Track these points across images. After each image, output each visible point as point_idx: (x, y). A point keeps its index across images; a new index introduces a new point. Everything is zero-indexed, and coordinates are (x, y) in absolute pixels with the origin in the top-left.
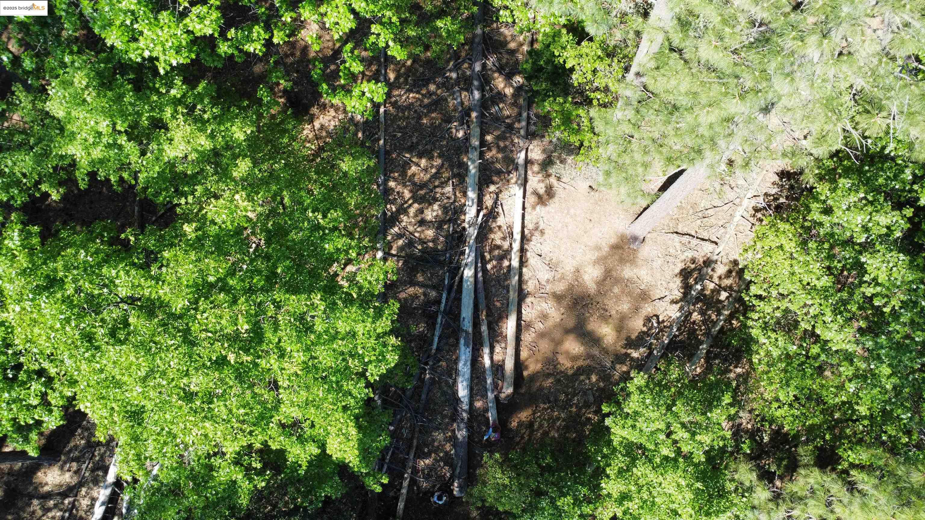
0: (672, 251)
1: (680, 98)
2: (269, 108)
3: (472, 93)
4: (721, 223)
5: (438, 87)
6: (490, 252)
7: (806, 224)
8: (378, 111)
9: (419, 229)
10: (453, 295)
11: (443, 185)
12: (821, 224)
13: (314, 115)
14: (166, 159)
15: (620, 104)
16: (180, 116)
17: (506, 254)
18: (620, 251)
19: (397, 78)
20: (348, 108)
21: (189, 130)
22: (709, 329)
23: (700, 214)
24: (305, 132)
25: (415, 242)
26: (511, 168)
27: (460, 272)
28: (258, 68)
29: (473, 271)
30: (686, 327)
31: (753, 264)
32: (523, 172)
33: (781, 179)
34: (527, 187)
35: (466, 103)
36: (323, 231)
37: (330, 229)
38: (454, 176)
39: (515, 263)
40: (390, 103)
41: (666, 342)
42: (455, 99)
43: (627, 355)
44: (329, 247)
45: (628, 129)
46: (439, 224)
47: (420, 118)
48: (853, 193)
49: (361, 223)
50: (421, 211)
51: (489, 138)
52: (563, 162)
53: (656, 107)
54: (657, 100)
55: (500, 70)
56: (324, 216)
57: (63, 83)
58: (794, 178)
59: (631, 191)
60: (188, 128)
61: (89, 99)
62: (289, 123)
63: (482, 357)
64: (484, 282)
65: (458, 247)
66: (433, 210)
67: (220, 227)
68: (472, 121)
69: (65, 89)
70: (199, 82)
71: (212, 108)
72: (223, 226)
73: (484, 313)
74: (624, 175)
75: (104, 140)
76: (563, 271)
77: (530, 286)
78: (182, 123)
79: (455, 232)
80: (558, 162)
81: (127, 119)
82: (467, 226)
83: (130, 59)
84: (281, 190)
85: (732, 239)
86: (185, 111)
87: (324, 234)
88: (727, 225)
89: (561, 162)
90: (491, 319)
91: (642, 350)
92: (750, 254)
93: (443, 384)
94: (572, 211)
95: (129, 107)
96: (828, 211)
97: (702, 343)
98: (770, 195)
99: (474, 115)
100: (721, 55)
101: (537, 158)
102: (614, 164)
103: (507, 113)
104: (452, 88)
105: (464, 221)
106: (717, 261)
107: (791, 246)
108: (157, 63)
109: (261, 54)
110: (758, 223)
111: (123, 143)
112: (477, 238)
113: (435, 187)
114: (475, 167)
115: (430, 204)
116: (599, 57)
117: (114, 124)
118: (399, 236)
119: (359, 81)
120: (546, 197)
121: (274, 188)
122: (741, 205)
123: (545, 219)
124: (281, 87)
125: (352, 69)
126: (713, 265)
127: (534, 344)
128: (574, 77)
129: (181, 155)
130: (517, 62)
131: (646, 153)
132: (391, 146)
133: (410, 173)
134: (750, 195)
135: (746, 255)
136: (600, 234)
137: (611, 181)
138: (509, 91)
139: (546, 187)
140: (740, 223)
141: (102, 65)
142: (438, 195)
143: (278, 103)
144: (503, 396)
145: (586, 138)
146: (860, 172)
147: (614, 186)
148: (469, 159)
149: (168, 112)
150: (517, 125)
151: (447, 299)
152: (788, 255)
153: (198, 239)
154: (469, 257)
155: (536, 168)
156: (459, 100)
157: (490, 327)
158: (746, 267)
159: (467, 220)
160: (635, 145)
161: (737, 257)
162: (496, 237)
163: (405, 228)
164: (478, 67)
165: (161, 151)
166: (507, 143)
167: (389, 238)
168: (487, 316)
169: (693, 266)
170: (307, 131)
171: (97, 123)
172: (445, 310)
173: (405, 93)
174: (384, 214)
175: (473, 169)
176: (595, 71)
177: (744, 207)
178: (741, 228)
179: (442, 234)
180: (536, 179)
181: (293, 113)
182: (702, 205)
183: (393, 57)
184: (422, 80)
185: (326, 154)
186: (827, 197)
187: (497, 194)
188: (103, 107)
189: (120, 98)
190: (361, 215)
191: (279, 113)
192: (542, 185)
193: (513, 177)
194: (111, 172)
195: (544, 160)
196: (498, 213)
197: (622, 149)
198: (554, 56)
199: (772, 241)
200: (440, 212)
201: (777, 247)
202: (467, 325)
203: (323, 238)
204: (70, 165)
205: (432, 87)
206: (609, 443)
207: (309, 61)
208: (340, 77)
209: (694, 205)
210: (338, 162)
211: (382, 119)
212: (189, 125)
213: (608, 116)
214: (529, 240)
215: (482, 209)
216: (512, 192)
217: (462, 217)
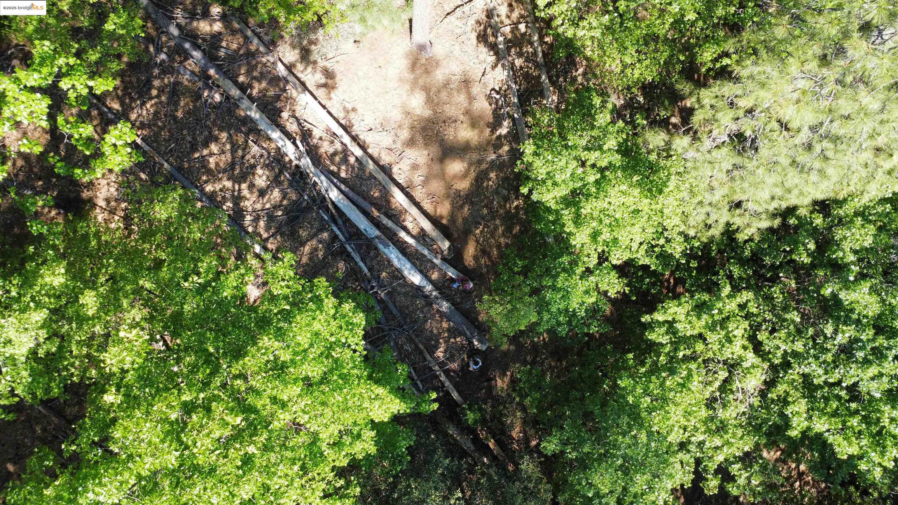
0: (458, 31)
3: (193, 57)
5: (162, 79)
6: (333, 163)
8: (139, 146)
9: (265, 201)
10: (340, 222)
11: (246, 150)
13: (91, 198)
14: (23, 359)
17: (345, 152)
19: (122, 104)
21: (14, 321)
22: (535, 63)
24: (99, 218)
25: (273, 212)
26: (282, 85)
27: (328, 200)
29: (335, 189)
30: (519, 77)
32: (295, 80)
34: (310, 88)
35: (197, 70)
36: (210, 286)
37: (214, 280)
38: (247, 135)
39: (358, 152)
40: (139, 128)
41: (516, 101)
42: (185, 75)
43: (499, 137)
46: (276, 181)
47: (174, 117)
49: (219, 241)
50: (251, 186)
51: (241, 79)
55: (194, 17)
60: (12, 320)
63: (406, 242)
64: (352, 189)
65: (307, 183)
66: (260, 176)
68: (217, 79)
72: (136, 366)
73: (373, 209)
76: (398, 123)
77: (386, 159)
79: (293, 175)
80: (313, 46)
82: (297, 162)
89: (315, 44)
90: (383, 210)
91: (505, 123)
93: (399, 289)
94: (360, 73)
97: (539, 77)
99: (212, 72)
101: (294, 58)
103: (234, 46)
104: (173, 68)
105: (291, 161)
106: (495, 7)
112: (314, 164)
113: (243, 157)
115: (254, 174)
118: (256, 220)
119: (100, 140)
120: (330, 82)
123: (347, 99)
125: (84, 136)
126: (495, 13)
127: (431, 196)
129: (32, 345)
132: (176, 161)
133: (212, 166)
136: (397, 71)
137: (370, 23)
138: (218, 27)
139: (323, 74)
142: (252, 161)
144: (446, 253)
148: (244, 110)
150: (252, 48)
151: (339, 229)
154: (323, 182)
155: (300, 67)
156: (189, 73)
157: (389, 217)
159: (293, 158)
162: (326, 148)
163: (254, 211)
164: (175, 32)
166: (260, 69)
167: (250, 229)
168: (379, 210)
169: (482, 27)
170: (100, 216)
172: (345, 238)
173: (142, 109)
174: (228, 216)
175: (255, 114)
179: (285, 186)
180: (309, 75)
183: (105, 92)
184: (144, 86)
185: (135, 219)
187: (294, 116)
192: (318, 75)
193: (292, 91)
195: (301, 55)
196: (309, 130)
200: (267, 173)
202: (373, 232)
205: (156, 83)
206: (548, 210)
210: (153, 216)
211: (147, 148)
212: (10, 316)
214: (351, 126)
215: (295, 139)
216: (304, 104)
217: (287, 159)
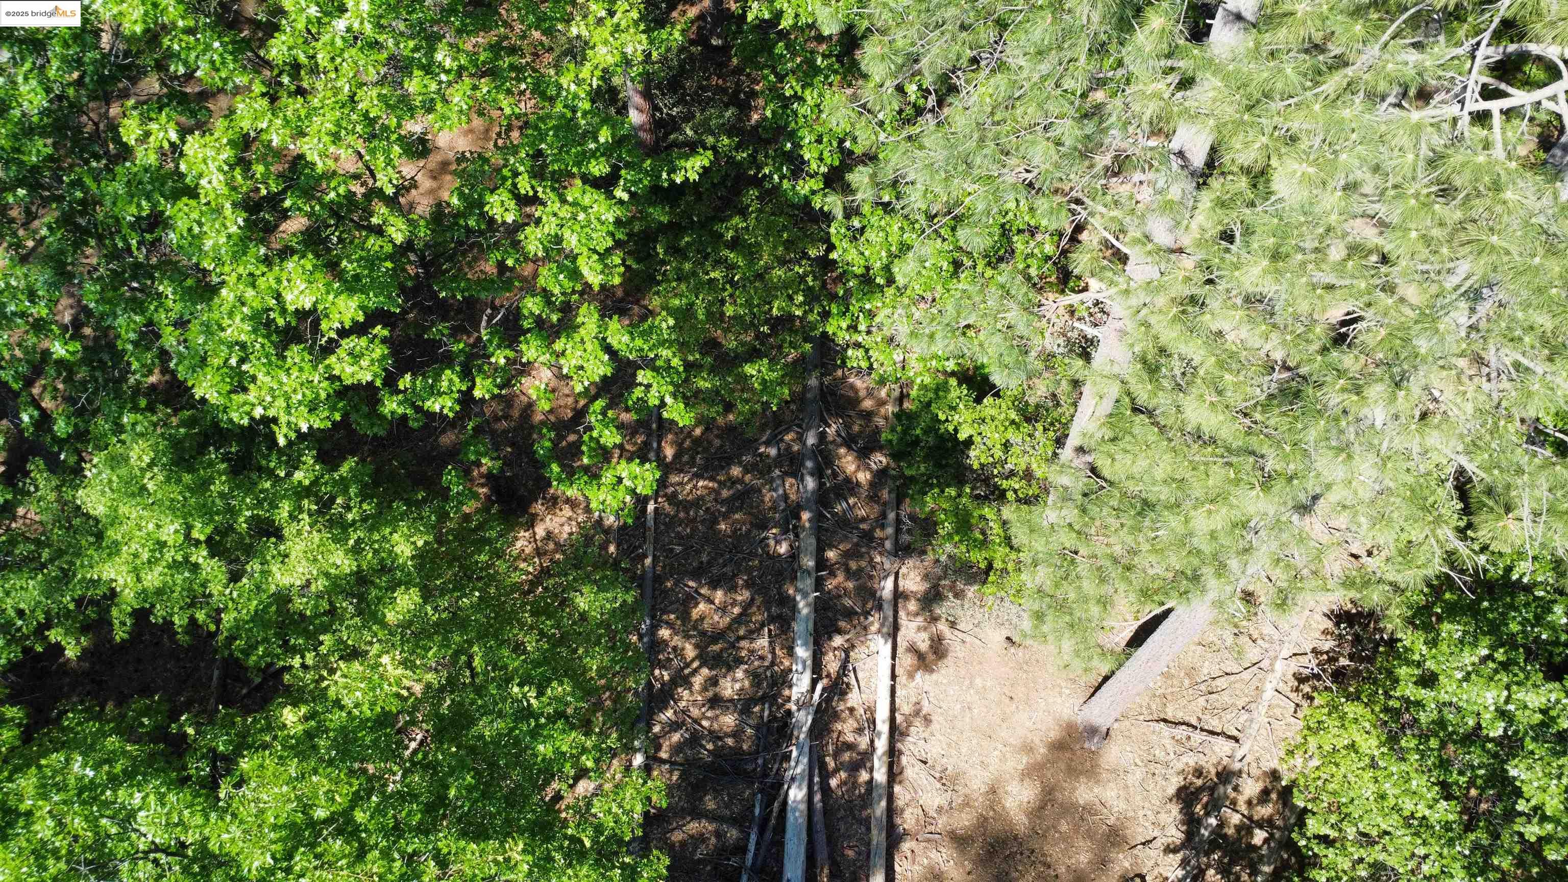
0: (1159, 754)
1: (1156, 489)
2: (461, 503)
3: (802, 480)
4: (1240, 704)
5: (746, 471)
6: (835, 756)
7: (1391, 703)
8: (644, 510)
9: (709, 714)
10: (768, 835)
11: (752, 635)
12: (1419, 704)
13: (537, 515)
14: (273, 589)
15: (1051, 499)
16: (305, 516)
17: (864, 759)
18: (1068, 755)
19: (676, 456)
20: (593, 505)
21: (317, 540)
23: (1203, 687)
24: (519, 544)
25: (703, 737)
26: (869, 605)
27: (782, 792)
28: (447, 439)
29: (805, 790)
31: (1305, 776)
32: (890, 613)
33: (1337, 624)
34: (899, 640)
35: (793, 497)
36: (537, 720)
37: (548, 718)
38: (772, 619)
39: (880, 776)
40: (665, 495)
42: (775, 490)
44: (543, 749)
45: (1068, 540)
46: (744, 705)
47: (715, 522)
48: (1467, 649)
49: (608, 703)
50: (713, 682)
51: (831, 554)
52: (959, 595)
53: (1115, 503)
54: (1116, 493)
55: (849, 442)
56: (540, 694)
57: (113, 458)
58: (1360, 624)
59: (1082, 647)
60: (316, 536)
61: (151, 486)
62: (492, 528)
64: (825, 811)
65: (779, 746)
66: (734, 680)
67: (349, 713)
68: (803, 527)
69: (112, 469)
70: (345, 459)
71: (361, 502)
72: (356, 712)
73: (826, 871)
74: (1067, 618)
75: (169, 556)
76: (967, 791)
77: (908, 820)
78: (307, 528)
79: (773, 718)
80: (950, 595)
81: (212, 520)
82: (794, 708)
83: (231, 421)
84: (470, 643)
85: (1263, 731)
86: (314, 507)
87: (538, 726)
88: (1253, 706)
89: (956, 596)
92: (1298, 761)
94: (978, 681)
95: (218, 501)
96: (1428, 680)
98: (1322, 653)
99: (806, 516)
100: (1221, 418)
101: (914, 588)
102: (1048, 599)
103: (862, 513)
104: (770, 471)
105: (789, 698)
106: (1240, 771)
107: (1370, 744)
108: (275, 428)
109: (451, 415)
110: (1305, 704)
111: (201, 560)
112: (811, 730)
113: (739, 639)
114: (808, 605)
115: (730, 669)
116: (1013, 422)
117: (189, 528)
118: (675, 726)
119: (615, 460)
120: (931, 657)
121: (457, 639)
122: (1273, 671)
123: (931, 695)
124: (484, 469)
125: (602, 441)
126: (1234, 781)
128: (972, 454)
129: (298, 583)
130: (877, 431)
131: (1103, 580)
132: (664, 567)
133: (695, 613)
134: (1286, 653)
135: (1292, 761)
136: (1029, 724)
137: (1045, 628)
138: (863, 477)
139: (932, 639)
140: (1274, 702)
141: (182, 430)
142: (744, 653)
143: (475, 496)
145: (998, 555)
146: (1473, 610)
147: (1050, 638)
148: (797, 590)
149: (285, 507)
150: (878, 533)
151: (758, 843)
152: (1367, 760)
153: (309, 735)
154: (798, 764)
155: (912, 606)
156: (781, 492)
158: (1294, 783)
159: (794, 698)
160: (1083, 566)
161: (1274, 764)
162: (846, 729)
163: (685, 712)
164: (811, 440)
165: (266, 573)
166: (863, 564)
167: (657, 729)
168: (832, 876)
169: (1199, 782)
170: (522, 542)
171: (158, 527)
172: (753, 865)
173: (690, 480)
174: (649, 685)
175: (804, 607)
176: (1007, 446)
177: (1278, 674)
178: (1278, 712)
179: (751, 722)
180: (913, 625)
181: (499, 511)
182: (1206, 671)
183: (673, 422)
184: (720, 459)
185: (551, 581)
186: (1422, 655)
187: (847, 652)
188: (173, 500)
189: (204, 485)
190: (608, 688)
191: (477, 511)
192: (925, 635)
193: (875, 623)
194: (176, 610)
195: (927, 593)
196: (848, 685)
197: (1061, 573)
198: (939, 421)
199: (1335, 737)
200: (747, 683)
201: (1346, 747)
203: (535, 734)
204: (104, 596)
205: (736, 471)
207: (532, 427)
208: (583, 453)
209: (1191, 672)
210: (572, 594)
211: (650, 523)
212: (319, 531)
213: (1035, 518)
214: (904, 734)
215: (820, 678)
216: (873, 648)
217: (786, 692)
